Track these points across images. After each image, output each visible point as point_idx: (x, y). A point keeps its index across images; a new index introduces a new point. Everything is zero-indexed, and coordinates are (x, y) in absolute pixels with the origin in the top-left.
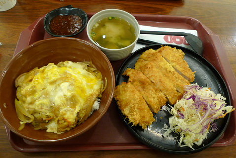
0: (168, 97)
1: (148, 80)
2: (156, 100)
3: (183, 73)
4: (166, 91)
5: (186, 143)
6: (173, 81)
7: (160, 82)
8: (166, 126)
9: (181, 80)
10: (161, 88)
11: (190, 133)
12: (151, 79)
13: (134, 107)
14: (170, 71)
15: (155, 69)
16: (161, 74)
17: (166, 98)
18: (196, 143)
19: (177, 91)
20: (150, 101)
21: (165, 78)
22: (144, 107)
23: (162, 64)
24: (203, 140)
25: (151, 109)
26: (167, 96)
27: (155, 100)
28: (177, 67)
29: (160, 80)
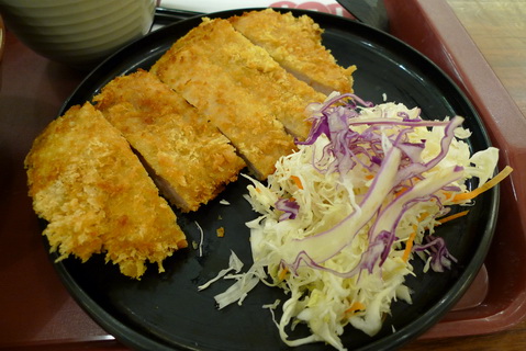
0: (246, 152)
1: (174, 97)
2: (193, 160)
3: (311, 76)
4: (240, 129)
5: (314, 326)
6: (270, 98)
7: (220, 100)
8: (235, 262)
9: (302, 96)
10: (220, 121)
11: (317, 274)
12: (187, 96)
13: (79, 180)
14: (261, 71)
15: (204, 65)
16: (227, 79)
17: (238, 153)
18: (357, 323)
19: (287, 131)
20: (162, 162)
21: (241, 91)
22: (126, 182)
23: (231, 49)
24: (387, 309)
25: (164, 191)
26: (242, 146)
27: (187, 158)
28: (291, 59)
29: (219, 95)
